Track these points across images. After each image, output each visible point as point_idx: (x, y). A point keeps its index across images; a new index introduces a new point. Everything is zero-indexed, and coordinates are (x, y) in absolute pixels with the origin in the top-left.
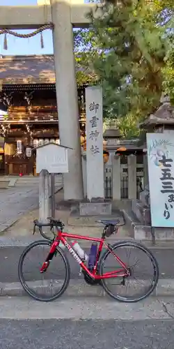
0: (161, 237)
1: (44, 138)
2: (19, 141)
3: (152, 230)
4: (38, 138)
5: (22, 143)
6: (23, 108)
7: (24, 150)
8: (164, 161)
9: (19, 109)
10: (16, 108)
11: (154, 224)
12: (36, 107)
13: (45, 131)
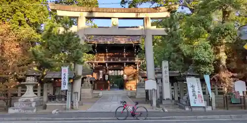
0: (194, 109)
1: (114, 70)
2: (101, 72)
3: (191, 107)
4: (111, 70)
5: (103, 73)
6: (103, 54)
7: (104, 76)
8: (192, 86)
9: (102, 55)
10: (100, 54)
11: (191, 106)
12: (110, 54)
13: (115, 66)
